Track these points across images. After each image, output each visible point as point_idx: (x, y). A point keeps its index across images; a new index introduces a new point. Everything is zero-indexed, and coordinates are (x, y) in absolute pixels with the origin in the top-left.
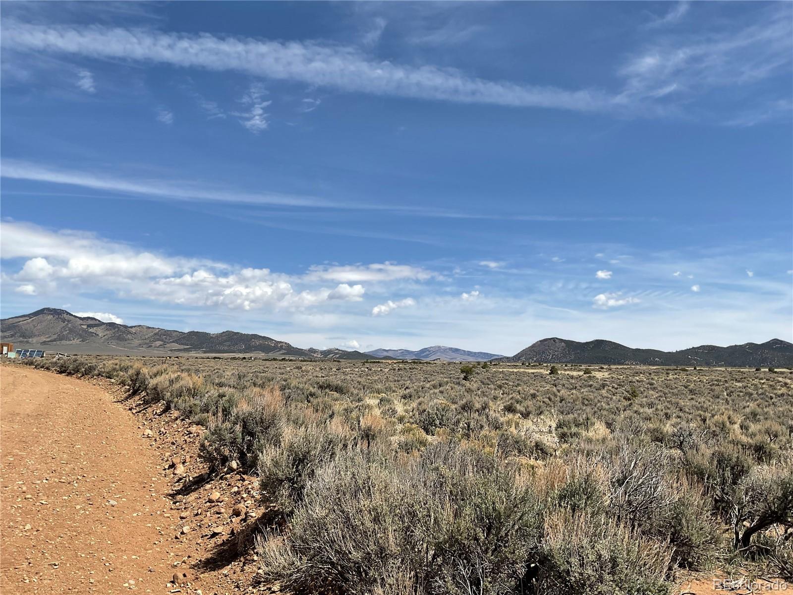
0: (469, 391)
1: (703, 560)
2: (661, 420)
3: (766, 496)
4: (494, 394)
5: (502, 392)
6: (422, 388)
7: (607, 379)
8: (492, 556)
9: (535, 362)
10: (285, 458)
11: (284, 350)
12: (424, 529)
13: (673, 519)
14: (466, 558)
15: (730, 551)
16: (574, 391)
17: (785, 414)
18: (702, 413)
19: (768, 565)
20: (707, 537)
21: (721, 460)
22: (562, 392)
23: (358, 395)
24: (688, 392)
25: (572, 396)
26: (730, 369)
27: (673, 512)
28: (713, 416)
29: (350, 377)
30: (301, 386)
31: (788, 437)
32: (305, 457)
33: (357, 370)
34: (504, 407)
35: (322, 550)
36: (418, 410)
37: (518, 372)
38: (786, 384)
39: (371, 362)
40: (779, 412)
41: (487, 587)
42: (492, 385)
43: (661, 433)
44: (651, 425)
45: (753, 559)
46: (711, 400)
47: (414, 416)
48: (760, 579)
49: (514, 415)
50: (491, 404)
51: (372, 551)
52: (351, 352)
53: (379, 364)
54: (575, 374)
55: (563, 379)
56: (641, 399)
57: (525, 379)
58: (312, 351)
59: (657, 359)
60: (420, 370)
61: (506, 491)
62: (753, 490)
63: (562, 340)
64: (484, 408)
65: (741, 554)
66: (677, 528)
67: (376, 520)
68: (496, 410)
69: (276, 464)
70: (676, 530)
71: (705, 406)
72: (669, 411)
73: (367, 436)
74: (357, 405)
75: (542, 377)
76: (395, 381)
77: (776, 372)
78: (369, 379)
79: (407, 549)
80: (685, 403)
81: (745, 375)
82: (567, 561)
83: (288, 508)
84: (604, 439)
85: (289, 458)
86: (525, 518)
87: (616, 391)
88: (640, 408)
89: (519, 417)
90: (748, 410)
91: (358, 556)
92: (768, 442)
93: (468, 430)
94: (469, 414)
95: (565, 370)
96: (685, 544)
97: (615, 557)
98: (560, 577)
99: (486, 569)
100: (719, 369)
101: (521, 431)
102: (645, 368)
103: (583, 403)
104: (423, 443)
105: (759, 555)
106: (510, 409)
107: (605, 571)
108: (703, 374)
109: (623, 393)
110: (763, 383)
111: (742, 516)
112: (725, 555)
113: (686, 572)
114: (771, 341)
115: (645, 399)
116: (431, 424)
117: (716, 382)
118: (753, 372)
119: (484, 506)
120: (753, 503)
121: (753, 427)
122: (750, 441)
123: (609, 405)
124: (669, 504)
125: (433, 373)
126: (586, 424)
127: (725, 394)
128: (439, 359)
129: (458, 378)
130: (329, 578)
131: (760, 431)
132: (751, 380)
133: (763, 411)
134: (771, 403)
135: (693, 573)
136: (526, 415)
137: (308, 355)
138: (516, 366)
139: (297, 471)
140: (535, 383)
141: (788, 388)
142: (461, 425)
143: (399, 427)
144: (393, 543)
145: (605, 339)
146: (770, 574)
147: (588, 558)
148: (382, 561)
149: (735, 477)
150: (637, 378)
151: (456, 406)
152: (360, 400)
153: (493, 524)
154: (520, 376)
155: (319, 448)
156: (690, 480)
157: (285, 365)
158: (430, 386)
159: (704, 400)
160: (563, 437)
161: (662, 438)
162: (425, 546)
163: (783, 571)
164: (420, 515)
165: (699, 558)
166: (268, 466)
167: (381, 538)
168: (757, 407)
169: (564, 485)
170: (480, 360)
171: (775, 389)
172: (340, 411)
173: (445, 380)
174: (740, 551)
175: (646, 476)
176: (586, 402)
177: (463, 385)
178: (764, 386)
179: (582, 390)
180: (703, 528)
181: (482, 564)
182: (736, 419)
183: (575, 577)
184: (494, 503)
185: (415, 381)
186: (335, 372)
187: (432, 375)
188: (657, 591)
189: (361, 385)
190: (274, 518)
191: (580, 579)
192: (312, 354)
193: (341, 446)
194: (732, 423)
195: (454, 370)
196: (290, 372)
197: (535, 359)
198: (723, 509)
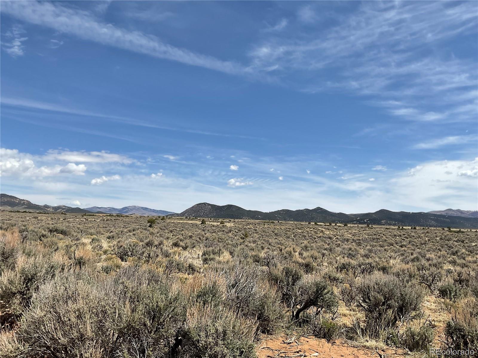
0: (152, 234)
1: (275, 328)
2: (259, 250)
3: (308, 291)
4: (167, 236)
5: (172, 234)
6: (122, 232)
7: (232, 227)
8: (154, 335)
9: (193, 217)
10: (18, 279)
11: (26, 205)
12: (111, 321)
13: (260, 306)
14: (137, 337)
15: (289, 322)
16: (214, 234)
17: (321, 247)
18: (280, 246)
19: (307, 329)
20: (278, 315)
21: (287, 272)
22: (207, 234)
23: (77, 236)
24: (274, 235)
25: (212, 237)
26: (296, 223)
27: (260, 302)
28: (286, 248)
29: (73, 224)
30: (36, 230)
31: (321, 259)
32: (33, 277)
33: (78, 220)
34: (173, 243)
35: (40, 339)
36: (117, 246)
37: (183, 222)
38: (322, 231)
39: (88, 215)
40: (318, 246)
41: (149, 354)
42: (167, 230)
43: (259, 257)
44: (253, 253)
45: (300, 326)
46: (286, 239)
47: (114, 249)
48: (303, 336)
49: (178, 248)
50: (165, 241)
51: (75, 336)
52: (74, 208)
53: (94, 216)
54: (215, 224)
55: (209, 227)
56: (249, 239)
57: (187, 227)
58: (46, 206)
59: (259, 216)
60: (121, 220)
61: (165, 295)
62: (302, 288)
63: (209, 204)
64: (160, 244)
65: (294, 324)
66: (262, 311)
67: (79, 317)
68: (167, 245)
69: (11, 282)
70: (261, 312)
71: (282, 242)
72: (263, 245)
73: (80, 263)
74: (75, 243)
75: (196, 226)
76: (104, 227)
77: (318, 225)
78: (85, 226)
79: (99, 334)
80: (272, 241)
81: (303, 226)
82: (198, 335)
83: (19, 312)
84: (228, 261)
85: (21, 278)
86: (175, 310)
87: (237, 234)
88: (249, 243)
89: (181, 249)
90: (303, 245)
91: (65, 340)
92: (312, 262)
93: (149, 258)
94: (151, 248)
95: (210, 222)
96: (266, 320)
97: (226, 330)
98: (194, 344)
99: (150, 343)
100: (290, 222)
101: (181, 258)
102: (253, 221)
103: (218, 241)
104: (118, 267)
105: (303, 324)
106: (176, 245)
107: (219, 339)
108: (282, 225)
109: (240, 235)
110: (311, 231)
111: (296, 303)
112: (286, 324)
113: (265, 336)
114: (316, 208)
115: (251, 239)
116: (125, 255)
117: (288, 230)
118: (307, 224)
119: (151, 304)
120: (302, 295)
121: (305, 254)
122: (303, 261)
123: (232, 242)
124: (259, 298)
125: (130, 223)
126: (219, 253)
127: (293, 236)
128: (135, 214)
129: (146, 226)
130: (45, 357)
131: (308, 256)
132: (306, 229)
133: (311, 245)
134: (315, 241)
135: (269, 336)
136: (185, 248)
137: (44, 210)
138: (182, 219)
139: (27, 287)
140: (192, 229)
141: (323, 233)
142: (145, 255)
143: (104, 257)
144: (89, 331)
145: (233, 205)
146: (308, 334)
147: (211, 332)
148: (81, 343)
149: (294, 281)
150: (249, 227)
151: (143, 243)
152: (78, 240)
153: (156, 315)
154: (184, 225)
155: (44, 271)
156: (270, 283)
157: (25, 216)
158: (127, 230)
159: (282, 239)
160: (205, 261)
161: (259, 260)
162: (112, 331)
163: (314, 332)
164: (109, 312)
165: (273, 327)
166: (5, 284)
167: (82, 328)
168: (308, 243)
169: (200, 289)
170: (160, 215)
171: (317, 234)
172: (63, 247)
173: (137, 227)
174: (294, 322)
175: (247, 282)
176: (220, 240)
177: (148, 230)
178: (312, 232)
179: (218, 234)
180: (275, 310)
181: (147, 340)
182: (297, 250)
183: (202, 344)
184: (157, 302)
185: (117, 228)
186: (62, 221)
187: (129, 224)
188: (248, 348)
189: (79, 230)
190: (8, 319)
191: (205, 345)
192: (46, 209)
193: (60, 269)
194: (295, 252)
195: (144, 221)
196: (29, 220)
197: (193, 215)
198: (287, 299)
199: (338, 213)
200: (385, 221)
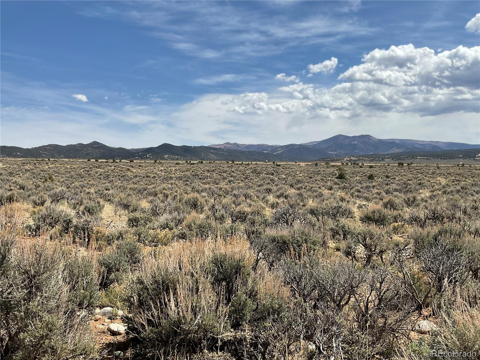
26: (71, 160)
59: (18, 153)
77: (100, 162)
100: (65, 160)
199: (118, 148)
200: (168, 155)
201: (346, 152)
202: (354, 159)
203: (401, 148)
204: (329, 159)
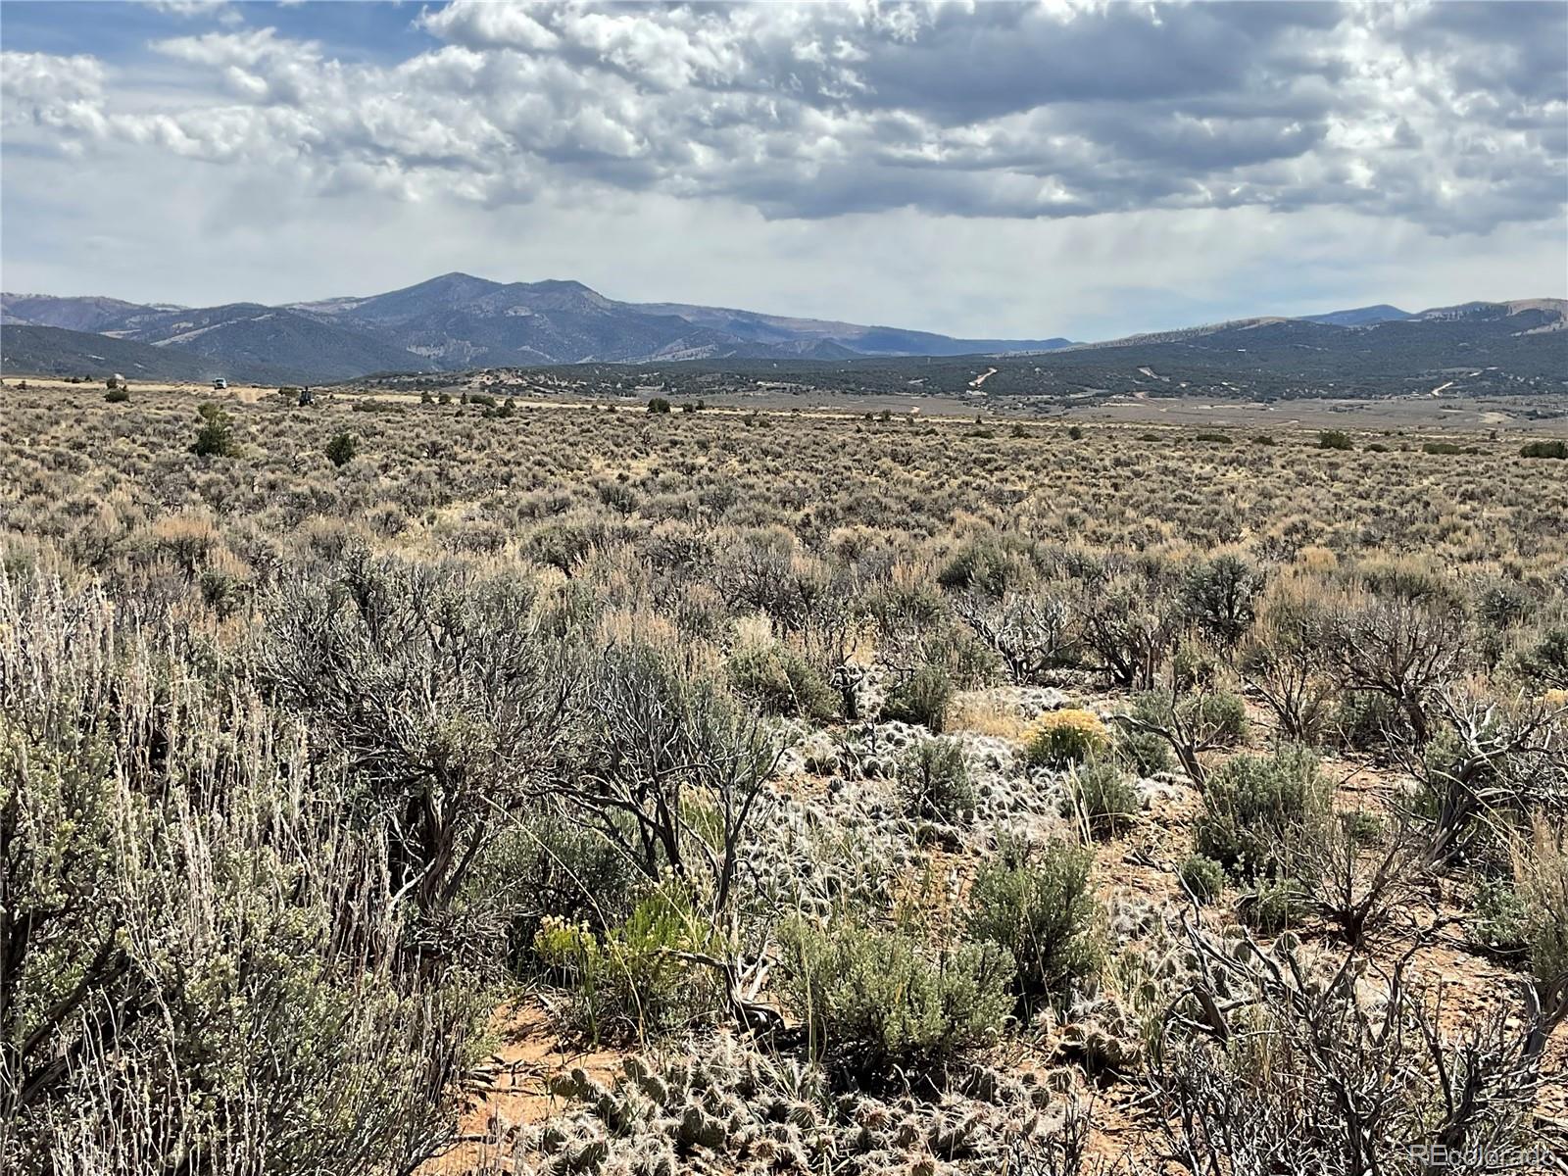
201: (485, 349)
202: (512, 382)
203: (703, 344)
204: (407, 379)
